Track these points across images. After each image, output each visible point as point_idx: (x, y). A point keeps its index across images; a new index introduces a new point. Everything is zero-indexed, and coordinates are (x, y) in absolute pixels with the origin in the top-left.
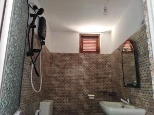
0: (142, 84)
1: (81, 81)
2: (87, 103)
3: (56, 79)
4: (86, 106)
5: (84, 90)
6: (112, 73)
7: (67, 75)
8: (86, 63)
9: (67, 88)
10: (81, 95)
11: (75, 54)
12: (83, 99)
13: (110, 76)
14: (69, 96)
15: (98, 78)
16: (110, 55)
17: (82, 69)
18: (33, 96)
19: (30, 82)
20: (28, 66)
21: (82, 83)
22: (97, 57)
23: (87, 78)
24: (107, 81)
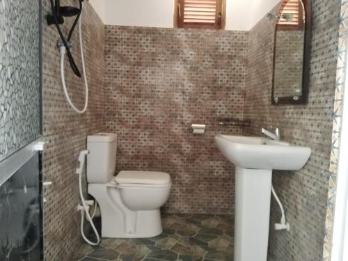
0: (312, 95)
1: (177, 95)
2: (189, 141)
3: (121, 90)
4: (187, 147)
5: (184, 114)
6: (248, 78)
7: (146, 82)
8: (189, 54)
9: (146, 109)
10: (176, 126)
11: (163, 29)
12: (181, 133)
13: (243, 85)
14: (150, 126)
15: (216, 89)
16: (247, 33)
17: (179, 69)
18: (71, 121)
19: (62, 90)
20: (52, 49)
21: (178, 98)
22: (217, 39)
23: (190, 90)
24: (235, 96)
